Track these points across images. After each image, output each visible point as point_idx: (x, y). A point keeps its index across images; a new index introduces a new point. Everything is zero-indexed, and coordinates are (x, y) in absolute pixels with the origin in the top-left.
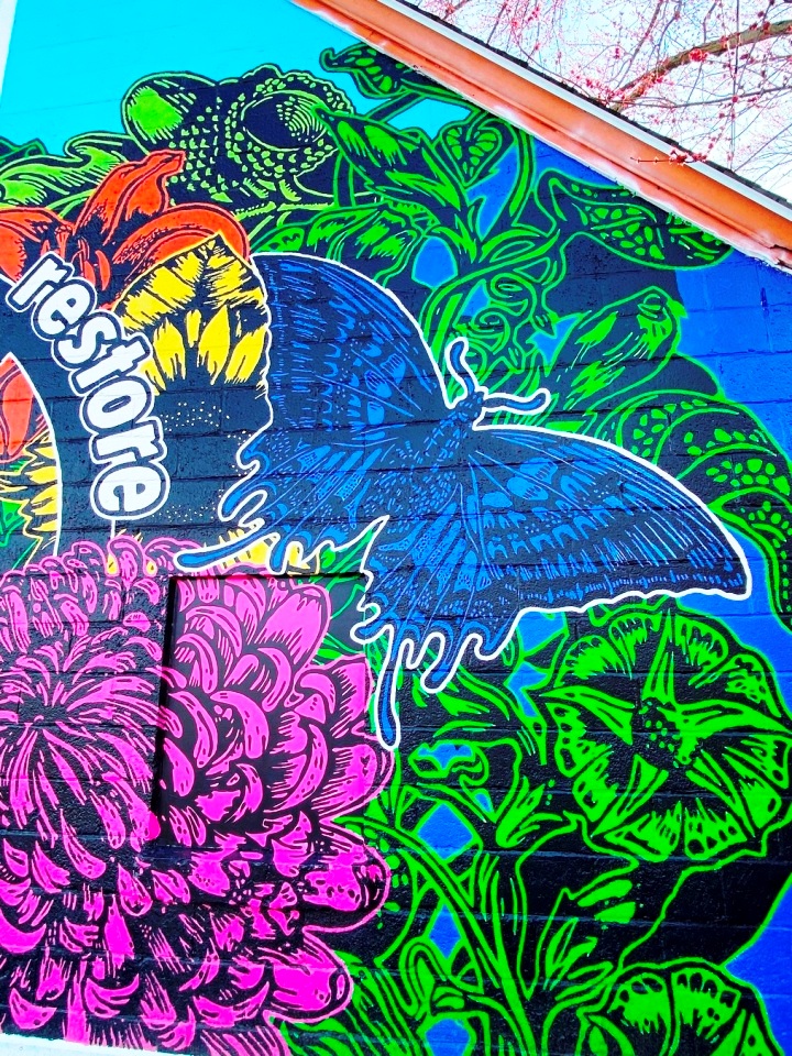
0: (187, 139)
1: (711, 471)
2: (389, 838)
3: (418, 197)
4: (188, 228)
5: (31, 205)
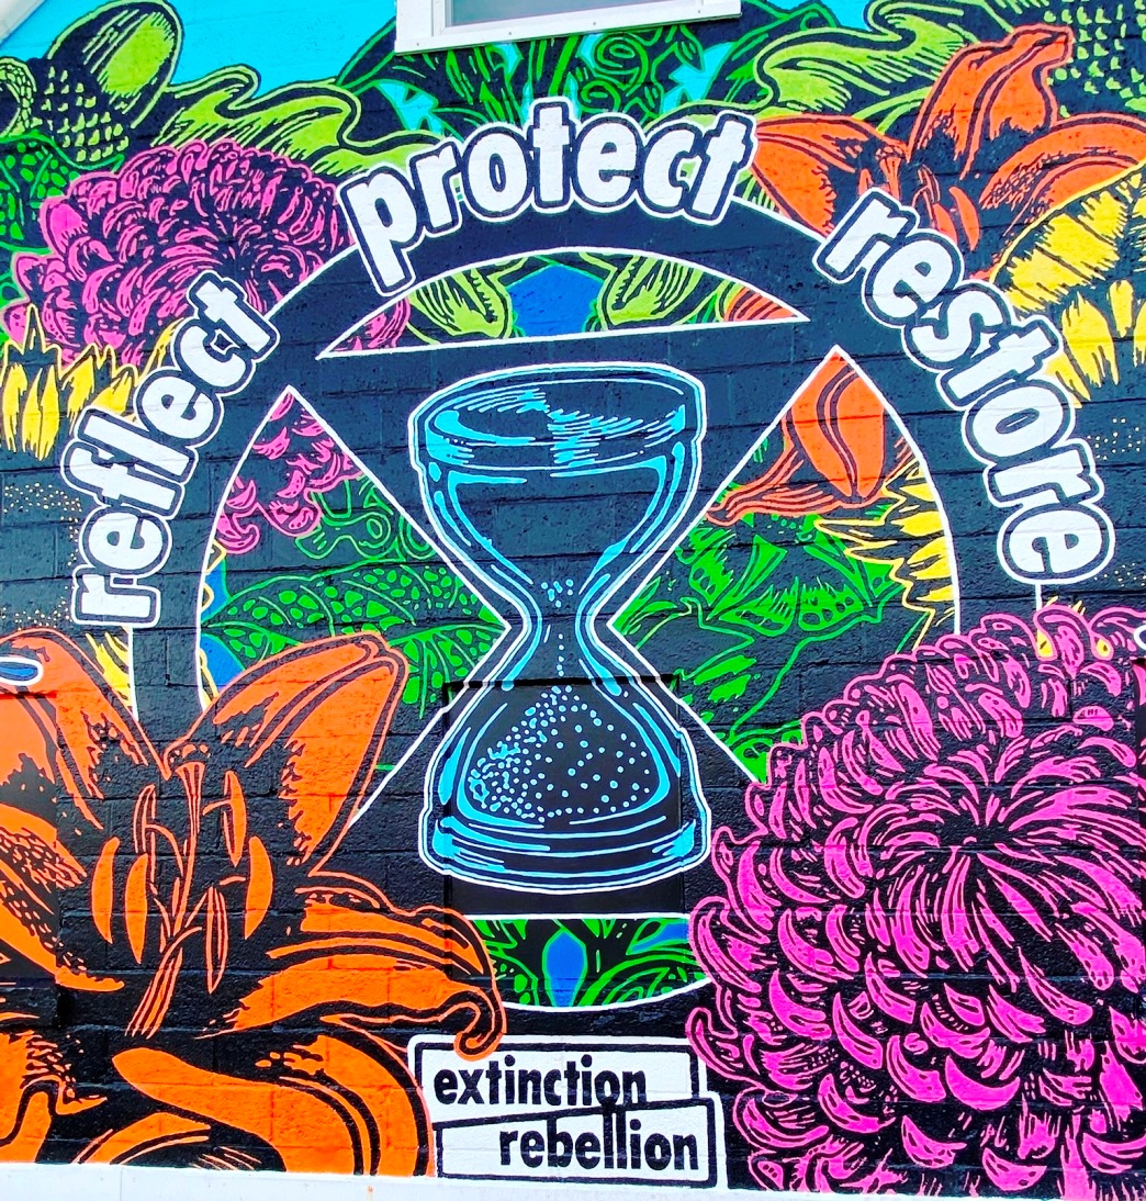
4: (1094, 154)
5: (825, 110)
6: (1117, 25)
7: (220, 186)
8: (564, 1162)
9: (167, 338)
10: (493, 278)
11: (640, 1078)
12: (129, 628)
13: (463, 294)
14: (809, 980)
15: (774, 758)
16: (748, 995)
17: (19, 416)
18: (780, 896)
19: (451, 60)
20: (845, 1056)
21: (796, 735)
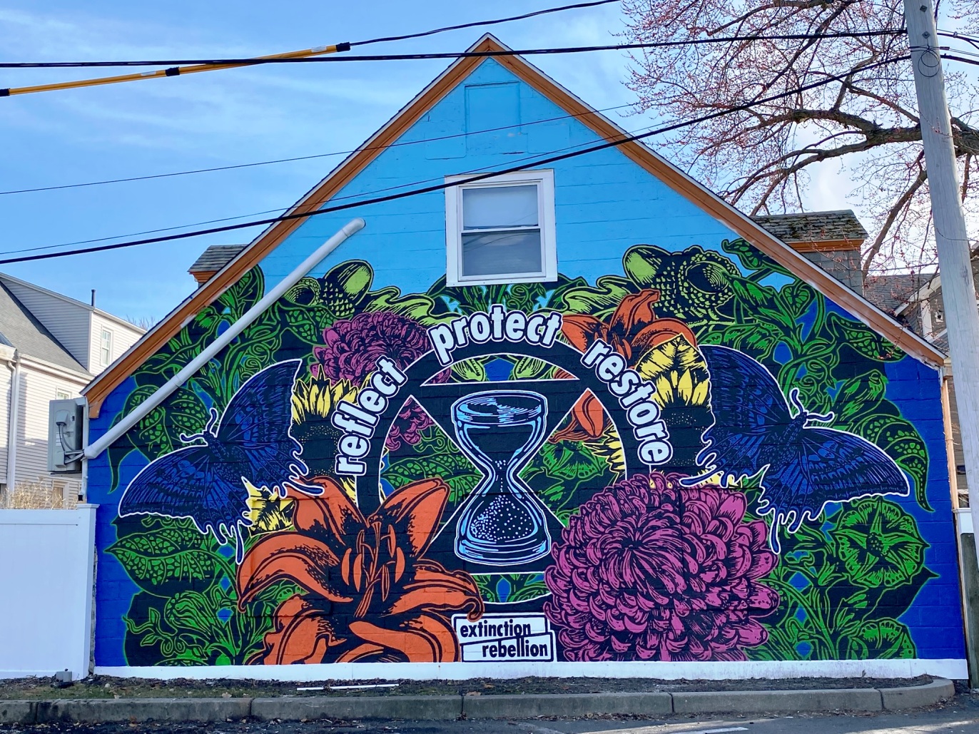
0: (660, 283)
1: (896, 447)
2: (778, 584)
3: (774, 321)
4: (666, 331)
5: (584, 313)
6: (673, 289)
7: (387, 327)
8: (503, 655)
9: (369, 377)
10: (479, 362)
11: (528, 626)
12: (355, 476)
13: (469, 367)
14: (582, 592)
15: (571, 520)
16: (563, 597)
17: (316, 402)
18: (573, 565)
19: (465, 290)
20: (594, 617)
21: (577, 512)
